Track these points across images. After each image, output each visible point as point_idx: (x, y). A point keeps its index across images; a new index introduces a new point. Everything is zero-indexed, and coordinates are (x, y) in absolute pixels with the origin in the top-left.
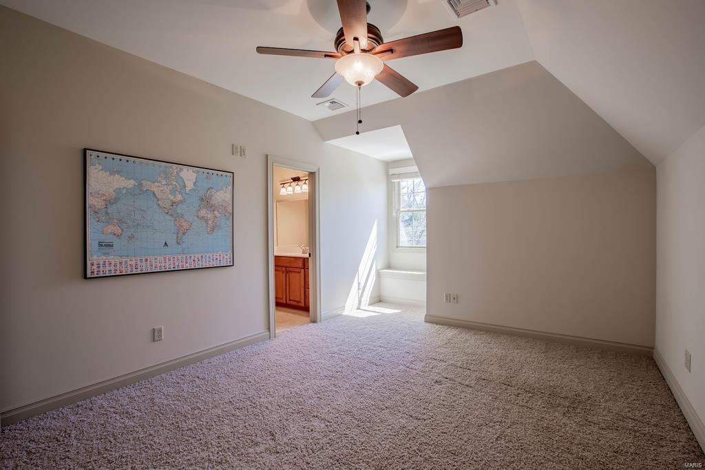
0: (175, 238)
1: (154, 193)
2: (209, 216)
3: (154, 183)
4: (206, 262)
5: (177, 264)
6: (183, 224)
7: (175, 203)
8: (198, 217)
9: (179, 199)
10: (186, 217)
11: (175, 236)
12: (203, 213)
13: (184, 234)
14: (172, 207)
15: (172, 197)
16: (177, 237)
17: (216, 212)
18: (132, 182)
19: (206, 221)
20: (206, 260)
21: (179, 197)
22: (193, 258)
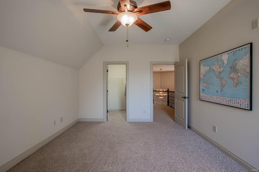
0: (220, 89)
1: (214, 70)
2: (235, 77)
3: (214, 65)
4: (232, 103)
5: (220, 101)
6: (224, 82)
7: (220, 72)
8: (229, 78)
9: (222, 70)
10: (224, 78)
11: (220, 87)
12: (232, 75)
13: (223, 87)
14: (219, 75)
15: (219, 70)
16: (221, 88)
17: (239, 74)
18: (209, 67)
19: (234, 80)
20: (232, 102)
21: (222, 69)
22: (226, 99)
